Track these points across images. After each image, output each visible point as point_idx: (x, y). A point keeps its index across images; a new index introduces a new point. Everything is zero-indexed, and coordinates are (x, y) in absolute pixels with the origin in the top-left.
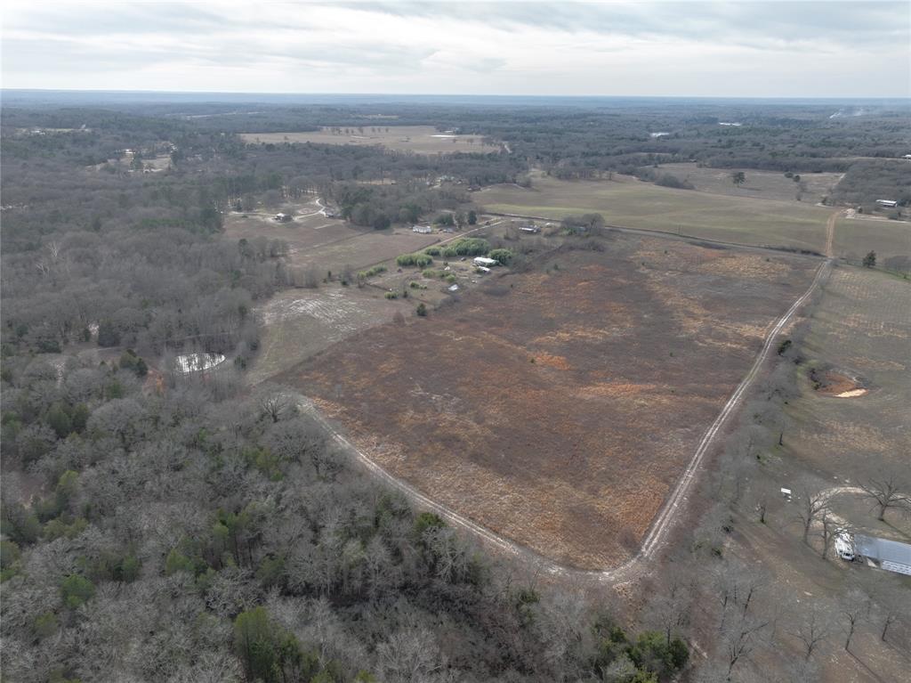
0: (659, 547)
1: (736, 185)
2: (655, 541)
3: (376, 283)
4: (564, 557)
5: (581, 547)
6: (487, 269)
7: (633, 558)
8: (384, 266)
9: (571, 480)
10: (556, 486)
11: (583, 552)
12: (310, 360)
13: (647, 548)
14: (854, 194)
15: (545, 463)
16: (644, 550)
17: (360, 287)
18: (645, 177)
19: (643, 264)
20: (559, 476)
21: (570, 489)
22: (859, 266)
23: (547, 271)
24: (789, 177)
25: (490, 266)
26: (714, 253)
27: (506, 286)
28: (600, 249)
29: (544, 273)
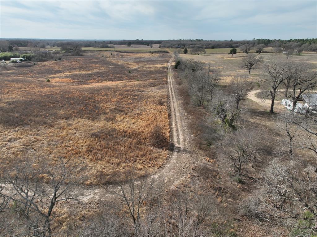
0: (188, 140)
2: (181, 137)
4: (96, 176)
5: (115, 160)
7: (172, 154)
9: (87, 117)
10: (74, 124)
11: (119, 164)
13: (178, 143)
14: (168, 45)
15: (62, 112)
16: (177, 145)
20: (76, 117)
21: (89, 123)
22: (182, 54)
23: (56, 60)
24: (145, 45)
25: (21, 60)
26: (131, 54)
27: (30, 64)
28: (81, 55)
29: (53, 61)
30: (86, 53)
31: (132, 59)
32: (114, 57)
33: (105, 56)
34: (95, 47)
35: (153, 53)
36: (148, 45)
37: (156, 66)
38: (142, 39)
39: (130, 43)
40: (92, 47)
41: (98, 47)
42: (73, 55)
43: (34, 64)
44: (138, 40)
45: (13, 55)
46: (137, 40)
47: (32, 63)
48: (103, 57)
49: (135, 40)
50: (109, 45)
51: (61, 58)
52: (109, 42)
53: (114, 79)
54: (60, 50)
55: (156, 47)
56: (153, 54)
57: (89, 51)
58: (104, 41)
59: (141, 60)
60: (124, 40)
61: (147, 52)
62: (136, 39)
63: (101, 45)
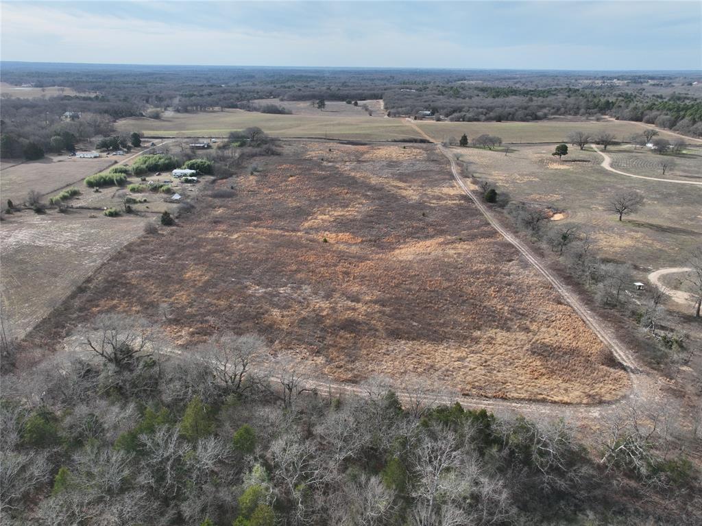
1: (320, 110)
3: (79, 205)
6: (195, 178)
7: (628, 374)
8: (76, 189)
12: (81, 290)
13: (625, 362)
16: (625, 364)
17: (62, 211)
18: (250, 109)
19: (322, 160)
22: (458, 146)
23: (251, 173)
26: (363, 148)
28: (277, 153)
29: (248, 175)
33: (325, 158)
43: (232, 188)
56: (407, 150)
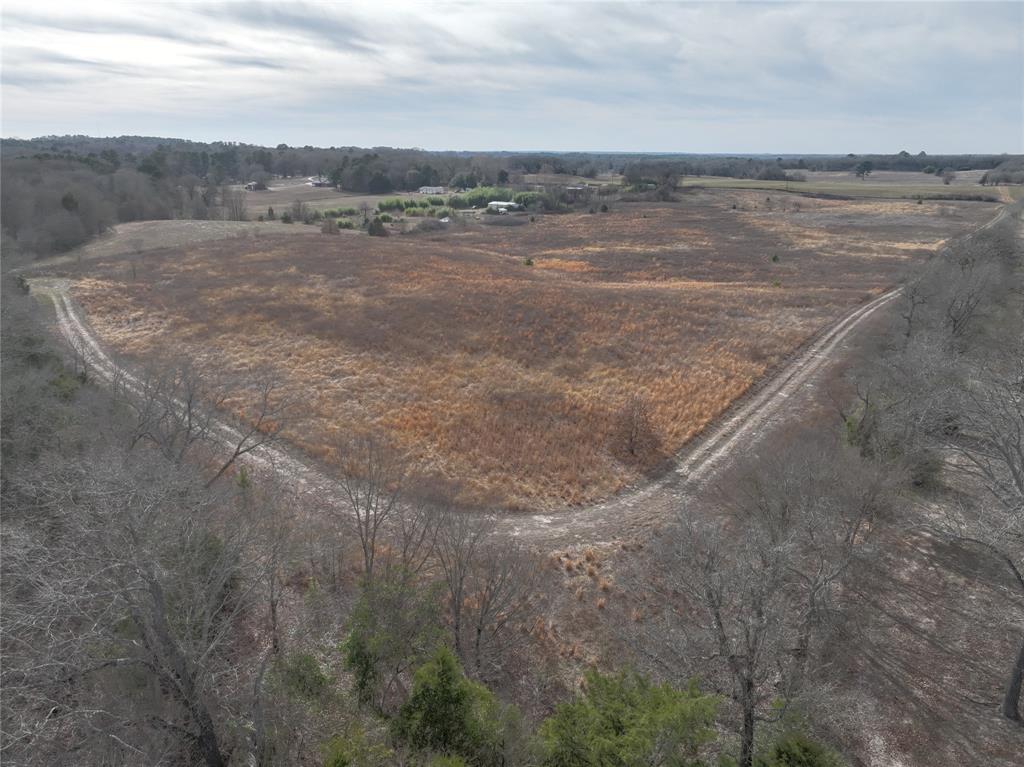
1: (860, 178)
7: (644, 486)
16: (683, 470)
23: (591, 212)
24: (930, 171)
25: (510, 208)
26: (838, 202)
27: (523, 219)
28: (673, 200)
29: (586, 213)
30: (692, 194)
31: (828, 218)
32: (770, 210)
33: (740, 206)
34: (741, 178)
35: (924, 202)
36: (939, 174)
37: (896, 245)
38: (923, 152)
39: (864, 166)
40: (733, 176)
41: (752, 177)
42: (648, 200)
43: (533, 220)
44: (904, 154)
45: (497, 194)
46: (903, 157)
47: (529, 217)
48: (734, 208)
49: (894, 157)
50: (789, 172)
51: (608, 206)
52: (797, 163)
53: (709, 273)
54: (619, 183)
55: (967, 180)
56: (920, 207)
57: (703, 188)
58: (780, 159)
59: (858, 222)
60: (851, 155)
61: (904, 198)
62: (896, 152)
63: (763, 170)
